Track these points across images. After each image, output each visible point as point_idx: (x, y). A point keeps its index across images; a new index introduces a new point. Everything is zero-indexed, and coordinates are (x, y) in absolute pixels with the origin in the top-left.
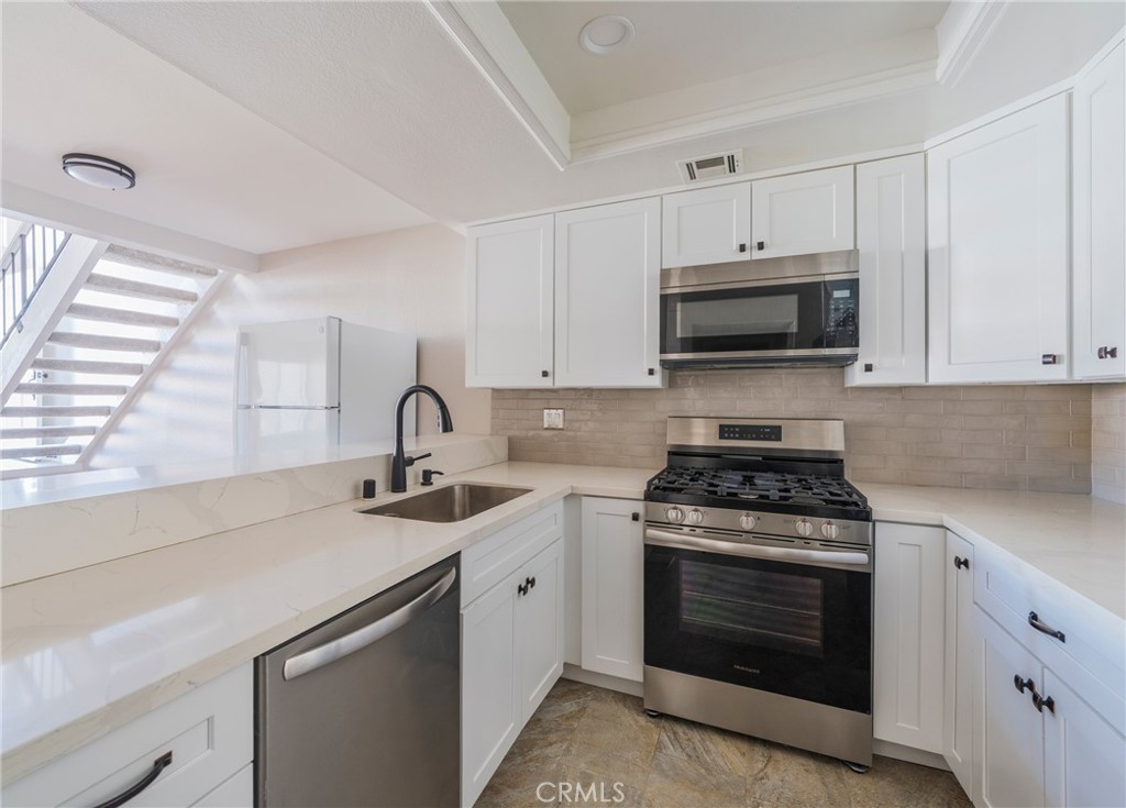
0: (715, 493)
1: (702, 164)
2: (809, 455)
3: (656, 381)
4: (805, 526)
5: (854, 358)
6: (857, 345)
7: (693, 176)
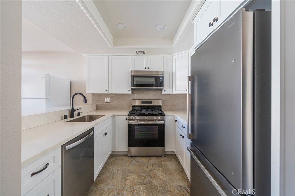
0: (141, 113)
1: (139, 52)
2: (157, 106)
3: (130, 92)
4: (155, 118)
5: (163, 89)
6: (163, 87)
7: (137, 53)
